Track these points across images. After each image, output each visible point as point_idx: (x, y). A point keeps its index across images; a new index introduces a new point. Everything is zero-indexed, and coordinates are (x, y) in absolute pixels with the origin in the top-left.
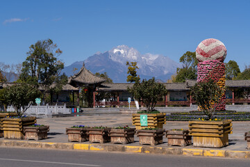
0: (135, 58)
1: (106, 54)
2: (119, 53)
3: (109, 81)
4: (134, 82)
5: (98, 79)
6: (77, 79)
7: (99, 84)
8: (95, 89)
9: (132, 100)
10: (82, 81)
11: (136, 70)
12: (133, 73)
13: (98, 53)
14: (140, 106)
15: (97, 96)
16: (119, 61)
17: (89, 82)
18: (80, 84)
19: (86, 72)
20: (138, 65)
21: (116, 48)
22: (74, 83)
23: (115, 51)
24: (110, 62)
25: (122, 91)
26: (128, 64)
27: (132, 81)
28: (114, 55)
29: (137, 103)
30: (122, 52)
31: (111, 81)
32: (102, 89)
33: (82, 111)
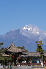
0: (38, 33)
1: (18, 31)
2: (27, 30)
3: (26, 51)
4: (40, 52)
5: (20, 50)
6: (9, 50)
7: (20, 53)
8: (18, 55)
9: (40, 62)
10: (11, 51)
11: (42, 46)
12: (40, 47)
13: (13, 30)
14: (44, 65)
15: (19, 60)
16: (27, 35)
17: (15, 52)
18: (10, 53)
19: (13, 46)
20: (42, 43)
21: (25, 26)
22: (7, 52)
23: (24, 28)
24: (21, 36)
25: (33, 57)
26: (37, 42)
27: (39, 51)
28: (24, 31)
29: (42, 63)
30: (29, 29)
31: (27, 51)
32: (22, 55)
33: (11, 68)
